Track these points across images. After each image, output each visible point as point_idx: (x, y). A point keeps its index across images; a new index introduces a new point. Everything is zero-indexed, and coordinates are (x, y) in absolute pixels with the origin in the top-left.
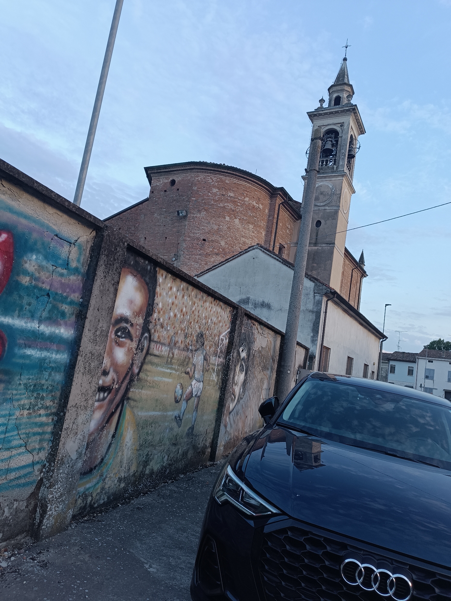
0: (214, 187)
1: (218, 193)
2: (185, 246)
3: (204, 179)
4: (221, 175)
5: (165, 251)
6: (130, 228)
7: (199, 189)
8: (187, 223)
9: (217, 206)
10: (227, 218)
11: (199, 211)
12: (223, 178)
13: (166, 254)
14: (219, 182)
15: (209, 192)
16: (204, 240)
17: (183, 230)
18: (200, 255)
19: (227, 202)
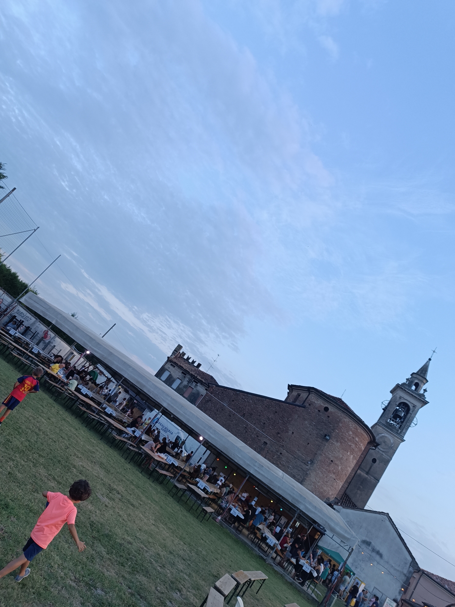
0: (351, 430)
1: (351, 436)
2: (320, 459)
3: (348, 422)
4: (358, 425)
5: (305, 452)
6: (284, 418)
7: (343, 427)
8: (327, 444)
9: (348, 443)
10: (349, 453)
11: (337, 441)
12: (358, 427)
13: (304, 455)
14: (354, 428)
15: (347, 432)
16: (332, 461)
17: (323, 447)
18: (326, 469)
19: (353, 443)
